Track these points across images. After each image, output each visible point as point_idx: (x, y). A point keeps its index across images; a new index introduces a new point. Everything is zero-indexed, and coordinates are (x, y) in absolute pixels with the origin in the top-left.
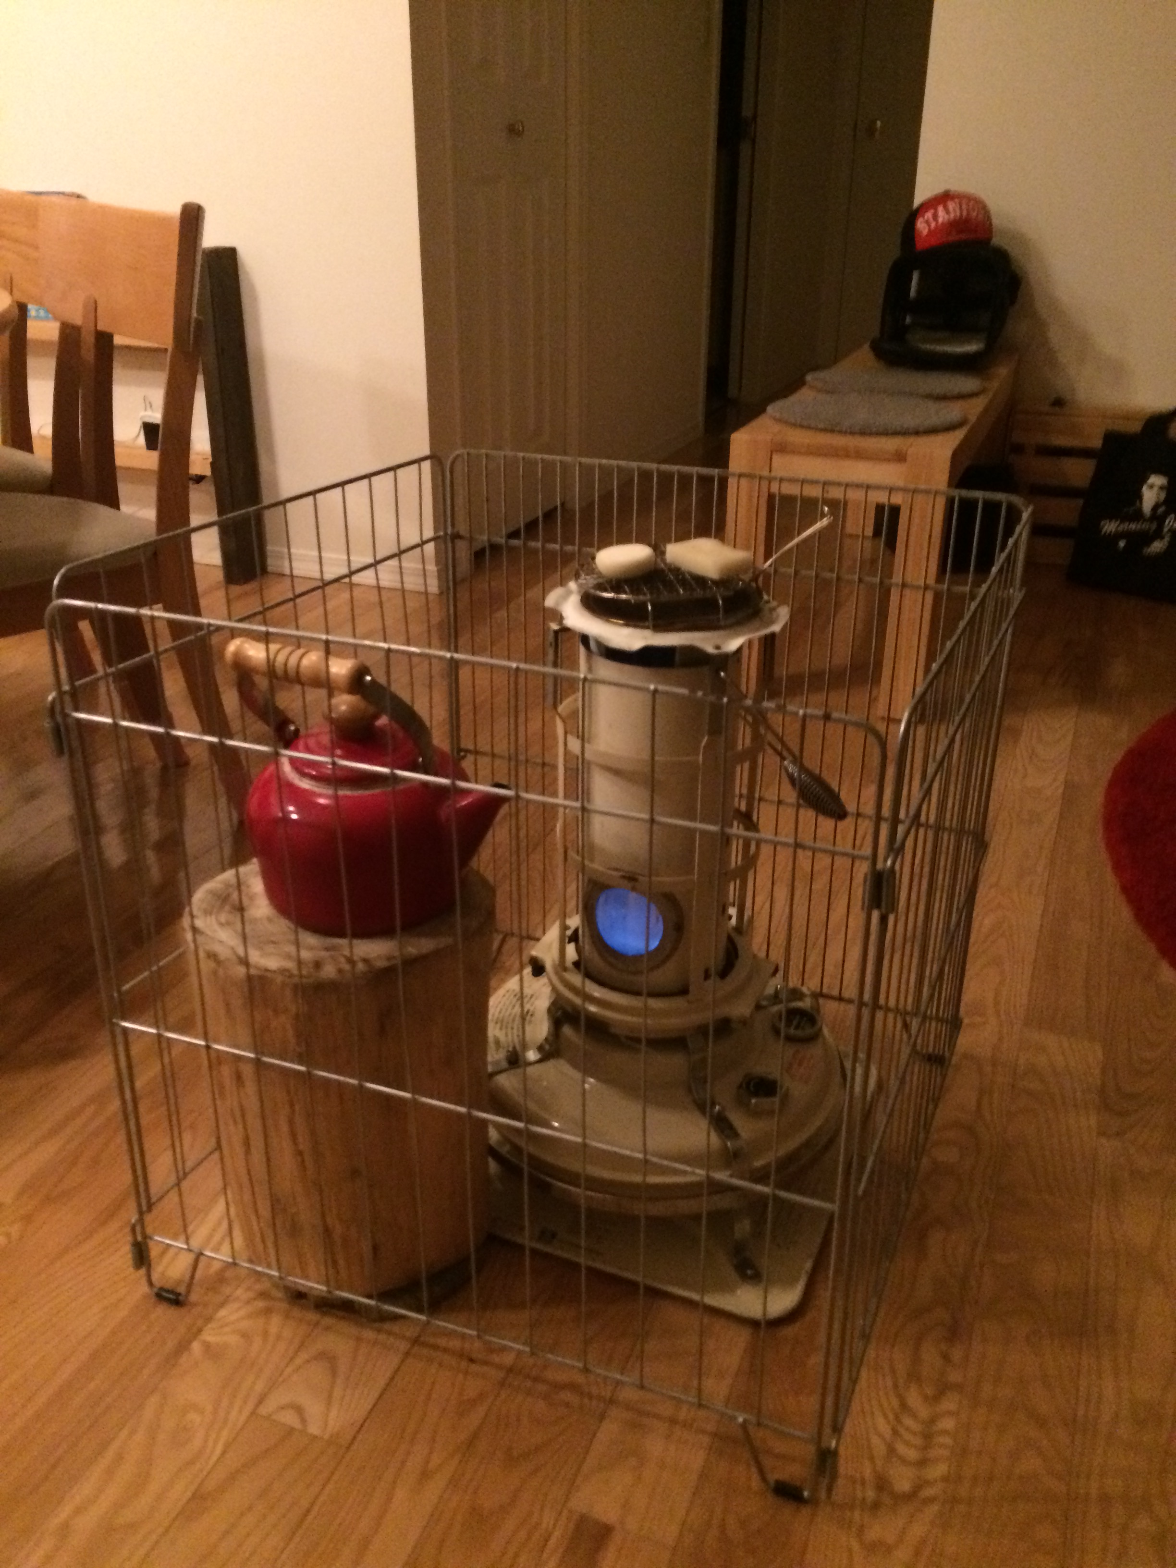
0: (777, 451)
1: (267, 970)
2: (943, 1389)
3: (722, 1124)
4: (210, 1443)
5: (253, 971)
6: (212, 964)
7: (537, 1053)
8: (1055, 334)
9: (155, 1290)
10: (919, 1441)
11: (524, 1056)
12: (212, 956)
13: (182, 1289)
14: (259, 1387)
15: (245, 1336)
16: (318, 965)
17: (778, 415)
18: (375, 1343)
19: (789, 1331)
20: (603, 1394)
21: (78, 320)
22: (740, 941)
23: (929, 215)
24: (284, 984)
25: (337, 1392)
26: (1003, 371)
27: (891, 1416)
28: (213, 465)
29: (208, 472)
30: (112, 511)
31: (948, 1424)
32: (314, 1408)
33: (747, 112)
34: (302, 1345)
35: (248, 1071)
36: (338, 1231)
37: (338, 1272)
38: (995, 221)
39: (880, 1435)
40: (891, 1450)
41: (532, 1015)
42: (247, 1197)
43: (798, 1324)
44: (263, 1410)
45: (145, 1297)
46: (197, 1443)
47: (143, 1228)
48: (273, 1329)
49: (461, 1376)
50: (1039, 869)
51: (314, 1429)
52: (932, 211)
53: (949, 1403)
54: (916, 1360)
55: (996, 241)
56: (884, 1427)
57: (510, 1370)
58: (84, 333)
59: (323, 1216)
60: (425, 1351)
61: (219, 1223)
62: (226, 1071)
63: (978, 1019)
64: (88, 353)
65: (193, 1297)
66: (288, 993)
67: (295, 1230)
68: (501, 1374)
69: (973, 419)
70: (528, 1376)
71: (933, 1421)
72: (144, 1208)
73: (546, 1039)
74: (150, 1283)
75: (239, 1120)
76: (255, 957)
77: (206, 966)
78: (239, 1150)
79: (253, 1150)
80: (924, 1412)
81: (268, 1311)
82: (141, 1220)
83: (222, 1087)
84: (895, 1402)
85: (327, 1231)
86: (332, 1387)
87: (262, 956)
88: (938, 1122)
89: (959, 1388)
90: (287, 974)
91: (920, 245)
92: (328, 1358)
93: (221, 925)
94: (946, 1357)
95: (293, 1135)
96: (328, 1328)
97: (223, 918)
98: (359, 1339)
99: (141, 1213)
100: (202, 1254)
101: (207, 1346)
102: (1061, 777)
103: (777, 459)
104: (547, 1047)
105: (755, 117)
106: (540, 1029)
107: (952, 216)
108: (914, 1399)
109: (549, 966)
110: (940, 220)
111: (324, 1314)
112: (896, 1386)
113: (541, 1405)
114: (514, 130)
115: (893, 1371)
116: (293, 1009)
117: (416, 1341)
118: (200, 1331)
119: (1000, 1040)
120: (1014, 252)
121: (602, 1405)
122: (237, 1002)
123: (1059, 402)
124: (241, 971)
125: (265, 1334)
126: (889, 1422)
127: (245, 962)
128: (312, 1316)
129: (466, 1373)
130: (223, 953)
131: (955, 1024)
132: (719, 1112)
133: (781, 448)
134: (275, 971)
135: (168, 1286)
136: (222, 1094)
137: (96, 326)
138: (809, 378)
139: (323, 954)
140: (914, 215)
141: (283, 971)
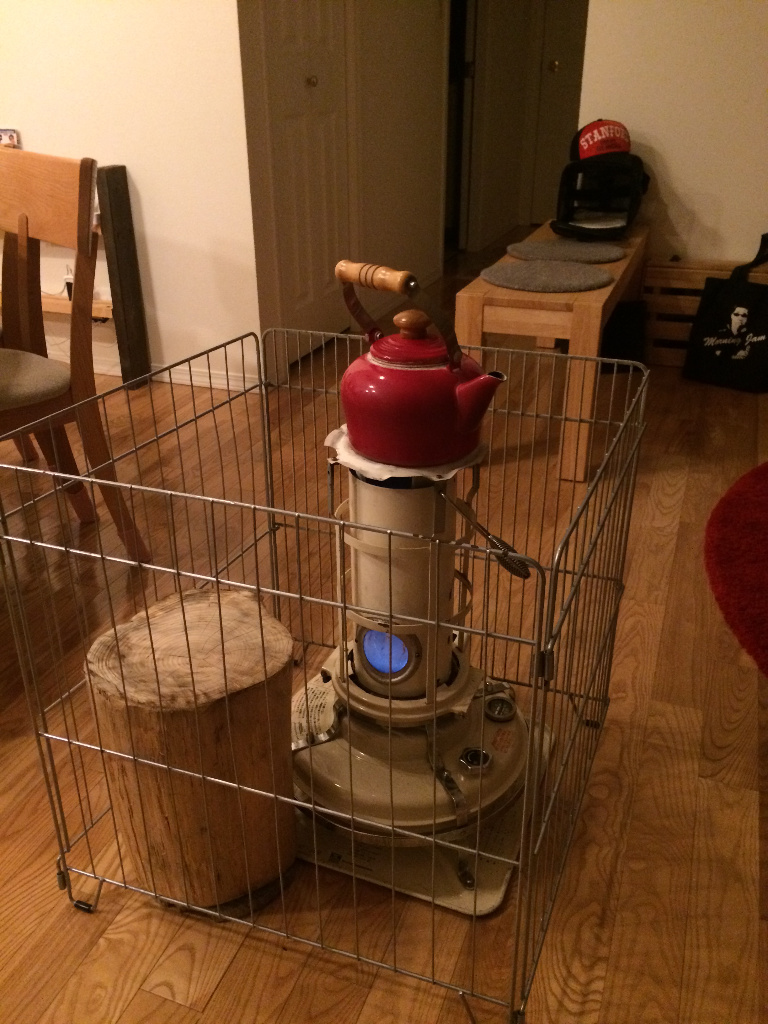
0: (486, 305)
1: (139, 703)
2: (596, 960)
3: (450, 785)
4: (112, 1009)
5: (129, 704)
6: (103, 698)
7: (327, 735)
8: (673, 213)
9: (75, 902)
10: (579, 999)
11: (318, 737)
12: (102, 692)
13: (92, 902)
14: (143, 970)
15: (135, 935)
16: (173, 698)
17: (487, 278)
18: (219, 938)
19: (493, 922)
20: (371, 971)
21: (16, 231)
22: (460, 657)
23: (588, 136)
24: (150, 713)
25: (196, 973)
26: (638, 241)
27: (561, 980)
28: (113, 311)
29: (110, 316)
30: (41, 358)
31: (598, 985)
32: (180, 985)
33: (468, 57)
34: (171, 941)
35: (129, 767)
36: (194, 867)
37: (194, 892)
38: (632, 138)
39: (553, 994)
40: (561, 1004)
41: (324, 707)
42: (133, 843)
43: (500, 918)
44: (147, 987)
45: (68, 908)
46: (103, 1009)
47: (64, 862)
48: (153, 929)
49: (277, 960)
50: (663, 586)
51: (179, 1000)
52: (590, 134)
53: (599, 971)
54: (578, 939)
55: (634, 151)
56: (555, 987)
57: (310, 955)
58: (20, 241)
59: (183, 857)
60: (254, 943)
61: (114, 858)
62: (115, 765)
63: (620, 695)
64: (23, 252)
65: (100, 907)
66: (154, 719)
67: (164, 866)
68: (302, 958)
69: (617, 277)
70: (321, 959)
71: (589, 983)
72: (65, 850)
73: (332, 726)
74: (71, 898)
75: (125, 797)
76: (131, 692)
77: (99, 699)
78: (126, 814)
79: (135, 815)
80: (583, 978)
81: (149, 916)
82: (63, 858)
83: (112, 775)
84: (564, 973)
85: (186, 868)
86: (192, 969)
87: (136, 692)
88: (594, 770)
89: (606, 959)
90: (152, 705)
91: (583, 156)
92: (191, 950)
93: (109, 668)
94: (598, 938)
95: (161, 807)
96: (189, 928)
97: (111, 663)
98: (210, 935)
99: (63, 853)
100: (104, 881)
101: (109, 940)
102: (677, 521)
103: (488, 310)
104: (333, 732)
105: (474, 62)
106: (330, 718)
107: (604, 137)
108: (576, 968)
109: (333, 677)
110: (596, 140)
111: (188, 917)
112: (565, 960)
113: (330, 980)
114: (310, 83)
115: (563, 949)
116: (158, 729)
117: (247, 936)
118: (104, 931)
119: (636, 710)
120: (645, 158)
121: (371, 977)
122: (120, 723)
123: (676, 258)
124: (123, 702)
125: (148, 933)
126: (560, 985)
127: (124, 696)
128: (178, 919)
129: (281, 957)
130: (111, 691)
131: (606, 701)
132: (447, 777)
133: (489, 302)
134: (144, 704)
135: (82, 900)
136: (113, 780)
137: (28, 235)
138: (509, 248)
139: (177, 689)
140: (579, 135)
141: (150, 703)
